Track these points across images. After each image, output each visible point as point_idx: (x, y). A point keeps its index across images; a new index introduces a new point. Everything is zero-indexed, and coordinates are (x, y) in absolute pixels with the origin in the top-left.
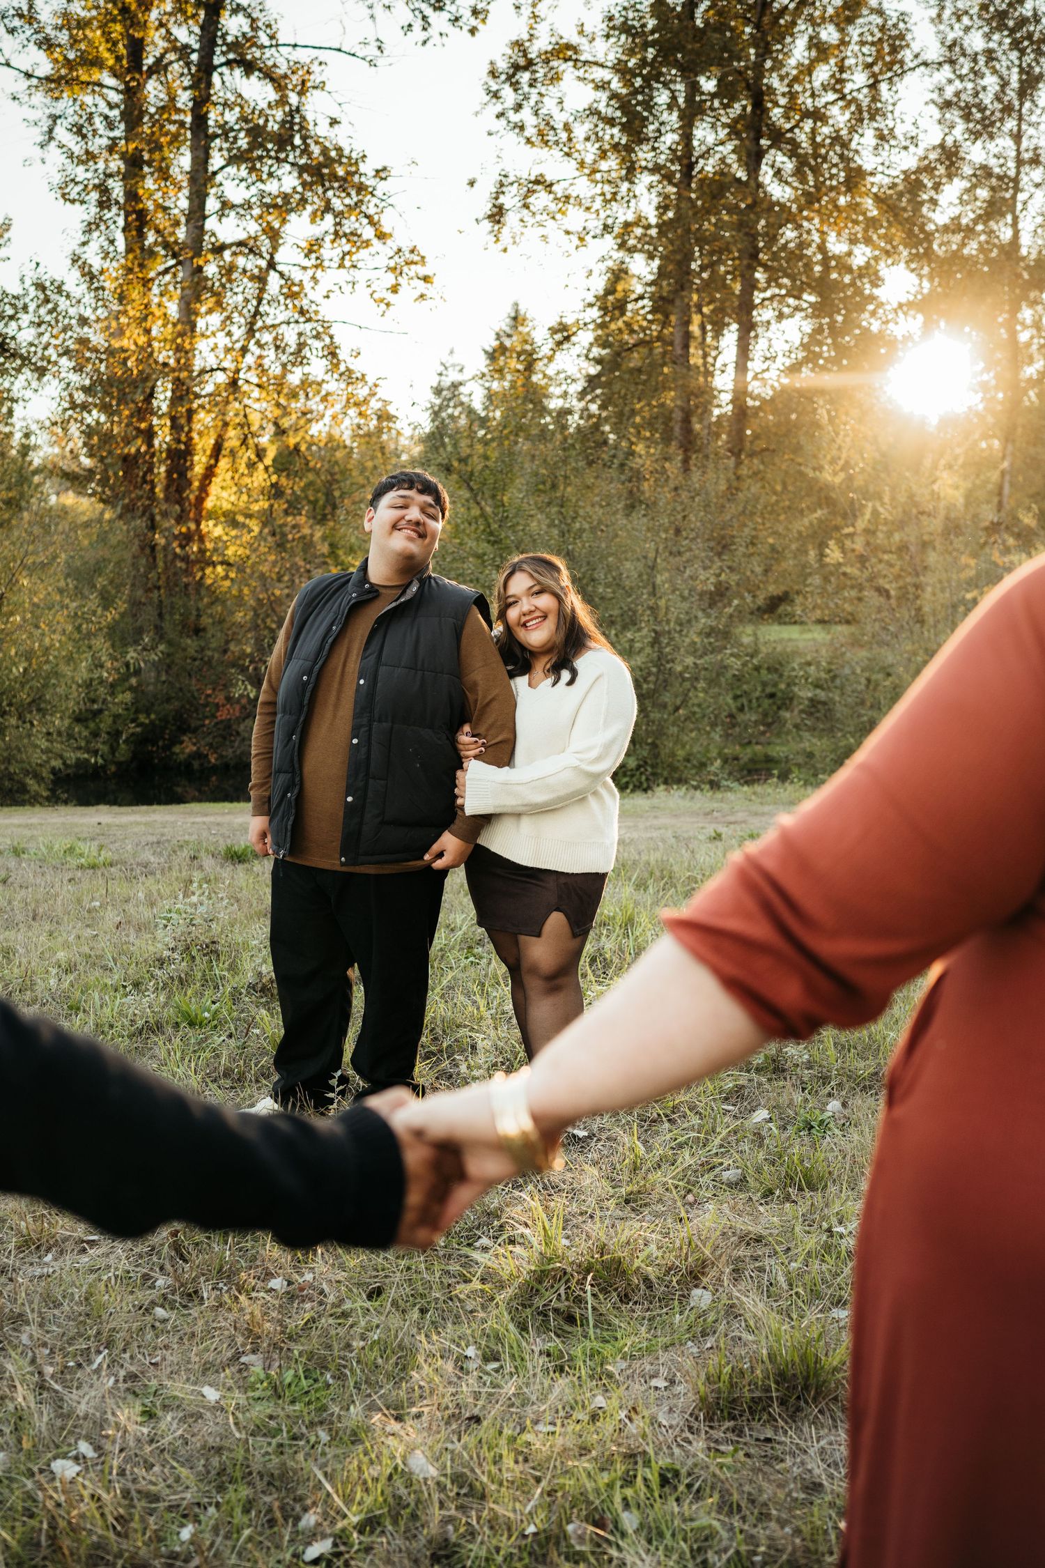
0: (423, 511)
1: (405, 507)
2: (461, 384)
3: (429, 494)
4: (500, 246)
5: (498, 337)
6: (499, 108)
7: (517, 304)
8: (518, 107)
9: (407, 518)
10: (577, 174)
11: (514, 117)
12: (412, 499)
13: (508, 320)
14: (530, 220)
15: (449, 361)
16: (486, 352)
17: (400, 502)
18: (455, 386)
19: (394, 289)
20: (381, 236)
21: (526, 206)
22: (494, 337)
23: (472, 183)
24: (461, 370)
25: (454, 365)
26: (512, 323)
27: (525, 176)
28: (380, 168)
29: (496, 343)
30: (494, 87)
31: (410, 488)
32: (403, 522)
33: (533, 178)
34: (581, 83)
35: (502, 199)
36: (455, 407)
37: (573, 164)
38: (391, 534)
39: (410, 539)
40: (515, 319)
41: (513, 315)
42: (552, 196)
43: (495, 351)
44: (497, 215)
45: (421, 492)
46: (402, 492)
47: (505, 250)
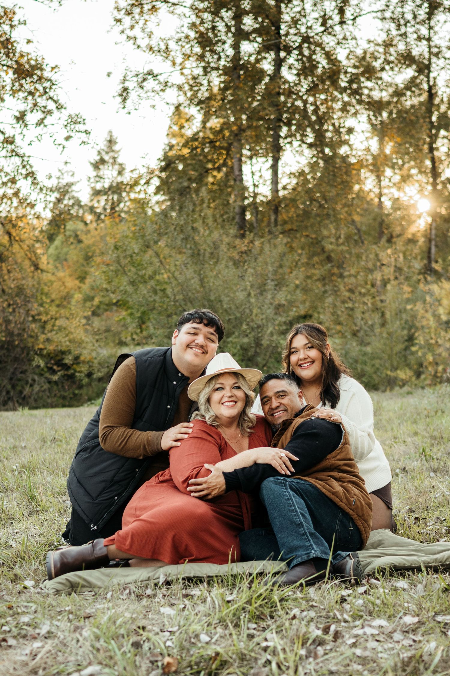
0: (207, 338)
1: (196, 334)
2: (72, 184)
3: (212, 327)
4: (126, 110)
5: (99, 153)
6: (121, 28)
7: (110, 132)
8: (132, 27)
9: (196, 342)
10: (172, 69)
11: (131, 34)
12: (200, 330)
13: (105, 142)
14: (143, 95)
15: (65, 168)
16: (92, 164)
17: (193, 331)
18: (69, 185)
19: (68, 138)
20: (60, 107)
21: (142, 87)
22: (96, 153)
23: (109, 75)
24: (73, 175)
25: (67, 172)
26: (108, 144)
27: (141, 71)
28: (54, 66)
29: (98, 158)
30: (119, 17)
31: (200, 323)
32: (194, 344)
33: (145, 72)
34: (171, 15)
35: (127, 84)
36: (69, 199)
37: (169, 63)
38: (186, 350)
39: (196, 355)
40: (110, 141)
41: (108, 139)
42: (157, 82)
43: (97, 163)
44: (124, 94)
45: (206, 325)
46: (195, 325)
47: (129, 113)
